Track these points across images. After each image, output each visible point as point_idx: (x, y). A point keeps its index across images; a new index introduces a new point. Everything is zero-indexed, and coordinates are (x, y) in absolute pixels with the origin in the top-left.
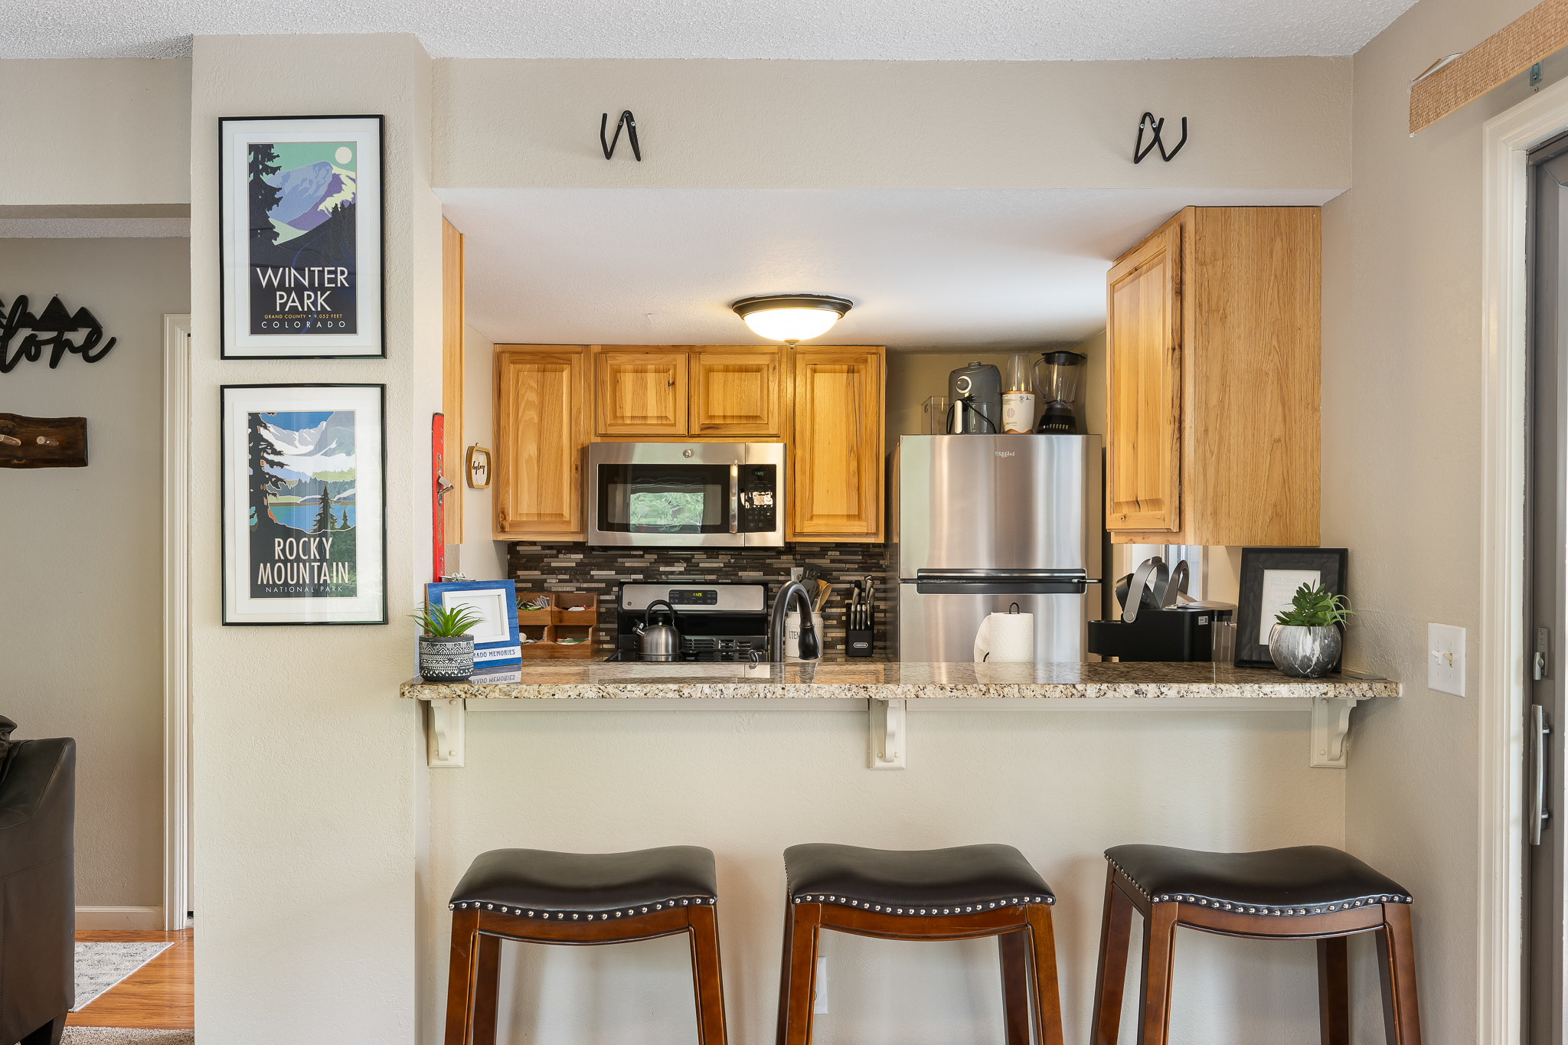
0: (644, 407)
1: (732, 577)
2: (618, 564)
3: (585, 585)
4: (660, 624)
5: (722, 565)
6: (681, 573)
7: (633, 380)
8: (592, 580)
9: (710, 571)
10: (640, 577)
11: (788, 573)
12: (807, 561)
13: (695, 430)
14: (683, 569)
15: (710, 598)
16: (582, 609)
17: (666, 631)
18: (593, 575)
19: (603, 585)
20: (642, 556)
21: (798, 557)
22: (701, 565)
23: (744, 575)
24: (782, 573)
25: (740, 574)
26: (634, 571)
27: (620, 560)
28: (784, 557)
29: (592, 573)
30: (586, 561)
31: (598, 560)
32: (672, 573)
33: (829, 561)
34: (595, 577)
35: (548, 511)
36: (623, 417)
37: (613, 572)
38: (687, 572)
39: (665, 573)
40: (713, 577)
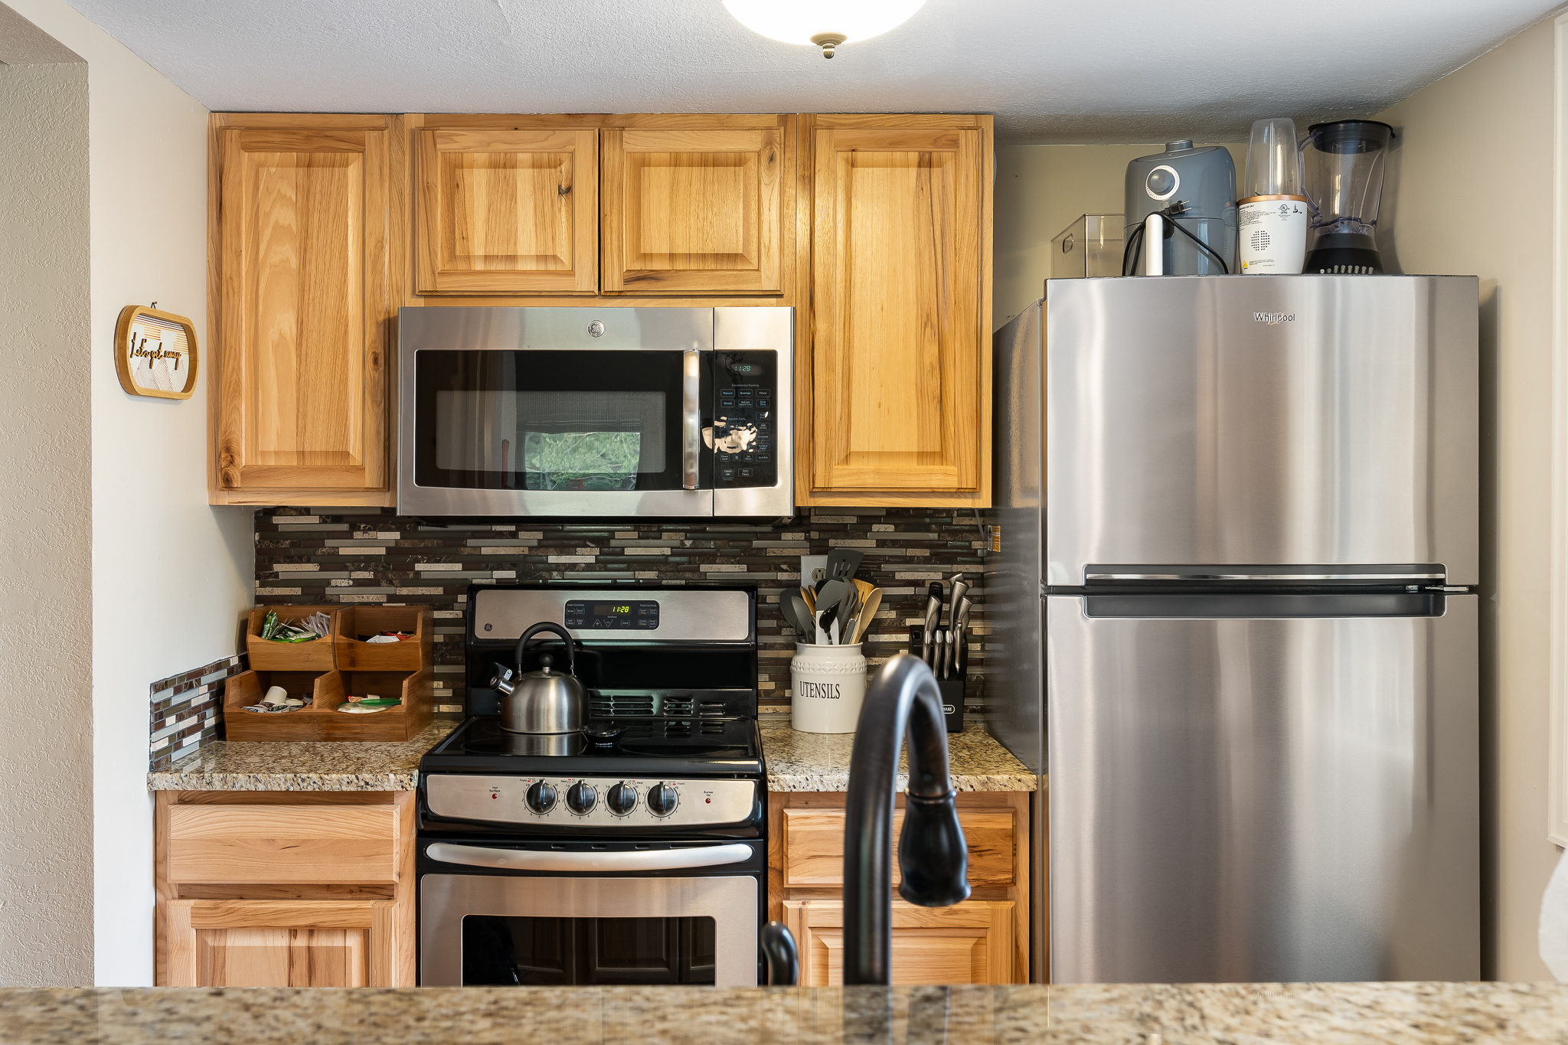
0: (511, 236)
1: (688, 575)
2: (466, 551)
3: (405, 591)
4: (547, 670)
5: (667, 551)
6: (589, 567)
7: (488, 183)
8: (418, 580)
9: (645, 563)
10: (511, 574)
11: (795, 565)
12: (832, 543)
13: (613, 282)
14: (592, 560)
15: (645, 615)
16: (394, 639)
17: (558, 684)
18: (419, 573)
19: (439, 591)
20: (513, 535)
21: (815, 535)
22: (628, 551)
23: (712, 570)
24: (784, 567)
25: (703, 568)
26: (499, 563)
27: (471, 542)
28: (787, 536)
29: (419, 567)
30: (407, 544)
31: (428, 543)
32: (573, 567)
33: (873, 543)
34: (424, 576)
35: (319, 446)
36: (468, 258)
37: (459, 567)
38: (600, 564)
39: (558, 567)
40: (651, 575)
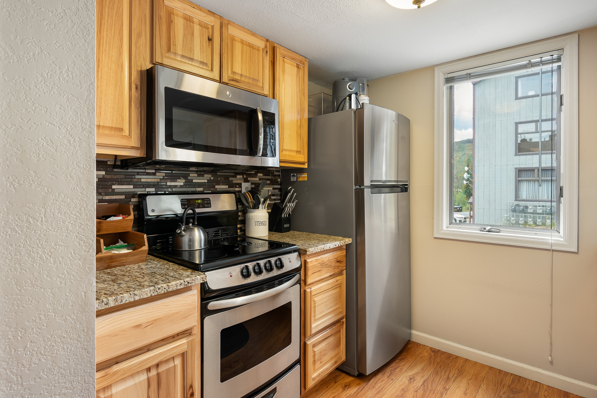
0: (191, 50)
1: (212, 189)
2: (135, 180)
3: (107, 198)
4: (191, 225)
5: (206, 181)
6: (181, 187)
8: (114, 193)
9: (199, 185)
10: (153, 190)
11: (240, 185)
12: (249, 179)
13: (225, 79)
14: (182, 184)
15: (207, 203)
16: (120, 218)
18: (114, 189)
19: (123, 197)
20: (154, 174)
21: (245, 176)
22: (194, 181)
23: (218, 187)
24: (237, 186)
25: (217, 187)
26: (149, 185)
27: (137, 177)
28: (238, 177)
29: (114, 187)
30: (108, 177)
31: (118, 177)
32: (175, 186)
33: (257, 179)
34: (116, 191)
36: (175, 54)
37: (132, 187)
38: (185, 186)
39: (170, 187)
40: (201, 189)
